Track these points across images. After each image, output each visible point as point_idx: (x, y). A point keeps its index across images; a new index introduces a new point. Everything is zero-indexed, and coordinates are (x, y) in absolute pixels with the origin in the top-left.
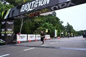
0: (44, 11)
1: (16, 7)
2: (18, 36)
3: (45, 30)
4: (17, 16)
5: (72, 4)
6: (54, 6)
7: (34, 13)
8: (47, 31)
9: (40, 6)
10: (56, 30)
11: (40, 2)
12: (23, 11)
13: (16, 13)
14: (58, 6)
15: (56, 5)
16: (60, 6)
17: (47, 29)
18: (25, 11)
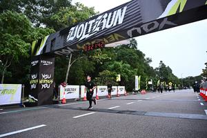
0: (113, 37)
1: (59, 32)
2: (62, 89)
3: (115, 77)
4: (60, 50)
5: (169, 23)
6: (133, 29)
7: (93, 43)
8: (119, 79)
9: (105, 28)
10: (137, 77)
11: (104, 21)
12: (72, 39)
13: (59, 44)
14: (142, 29)
15: (136, 26)
16: (145, 27)
17: (119, 75)
18: (76, 38)
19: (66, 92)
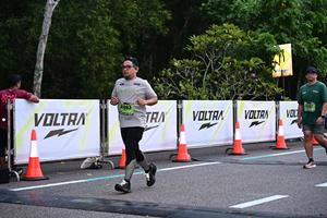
17: (287, 48)
19: (43, 131)
